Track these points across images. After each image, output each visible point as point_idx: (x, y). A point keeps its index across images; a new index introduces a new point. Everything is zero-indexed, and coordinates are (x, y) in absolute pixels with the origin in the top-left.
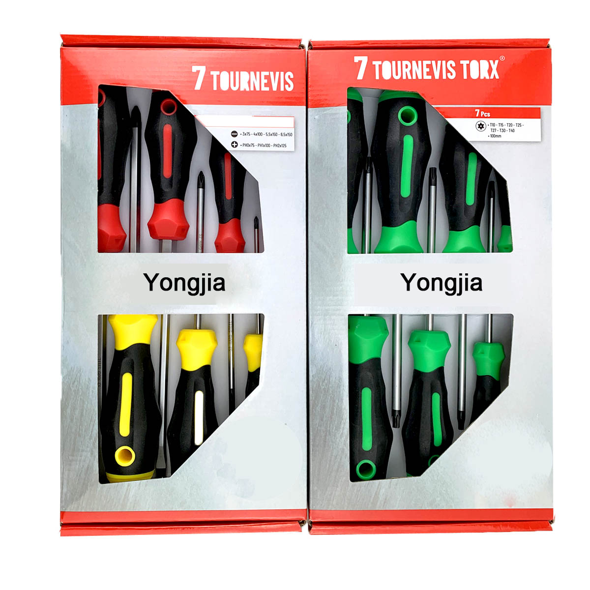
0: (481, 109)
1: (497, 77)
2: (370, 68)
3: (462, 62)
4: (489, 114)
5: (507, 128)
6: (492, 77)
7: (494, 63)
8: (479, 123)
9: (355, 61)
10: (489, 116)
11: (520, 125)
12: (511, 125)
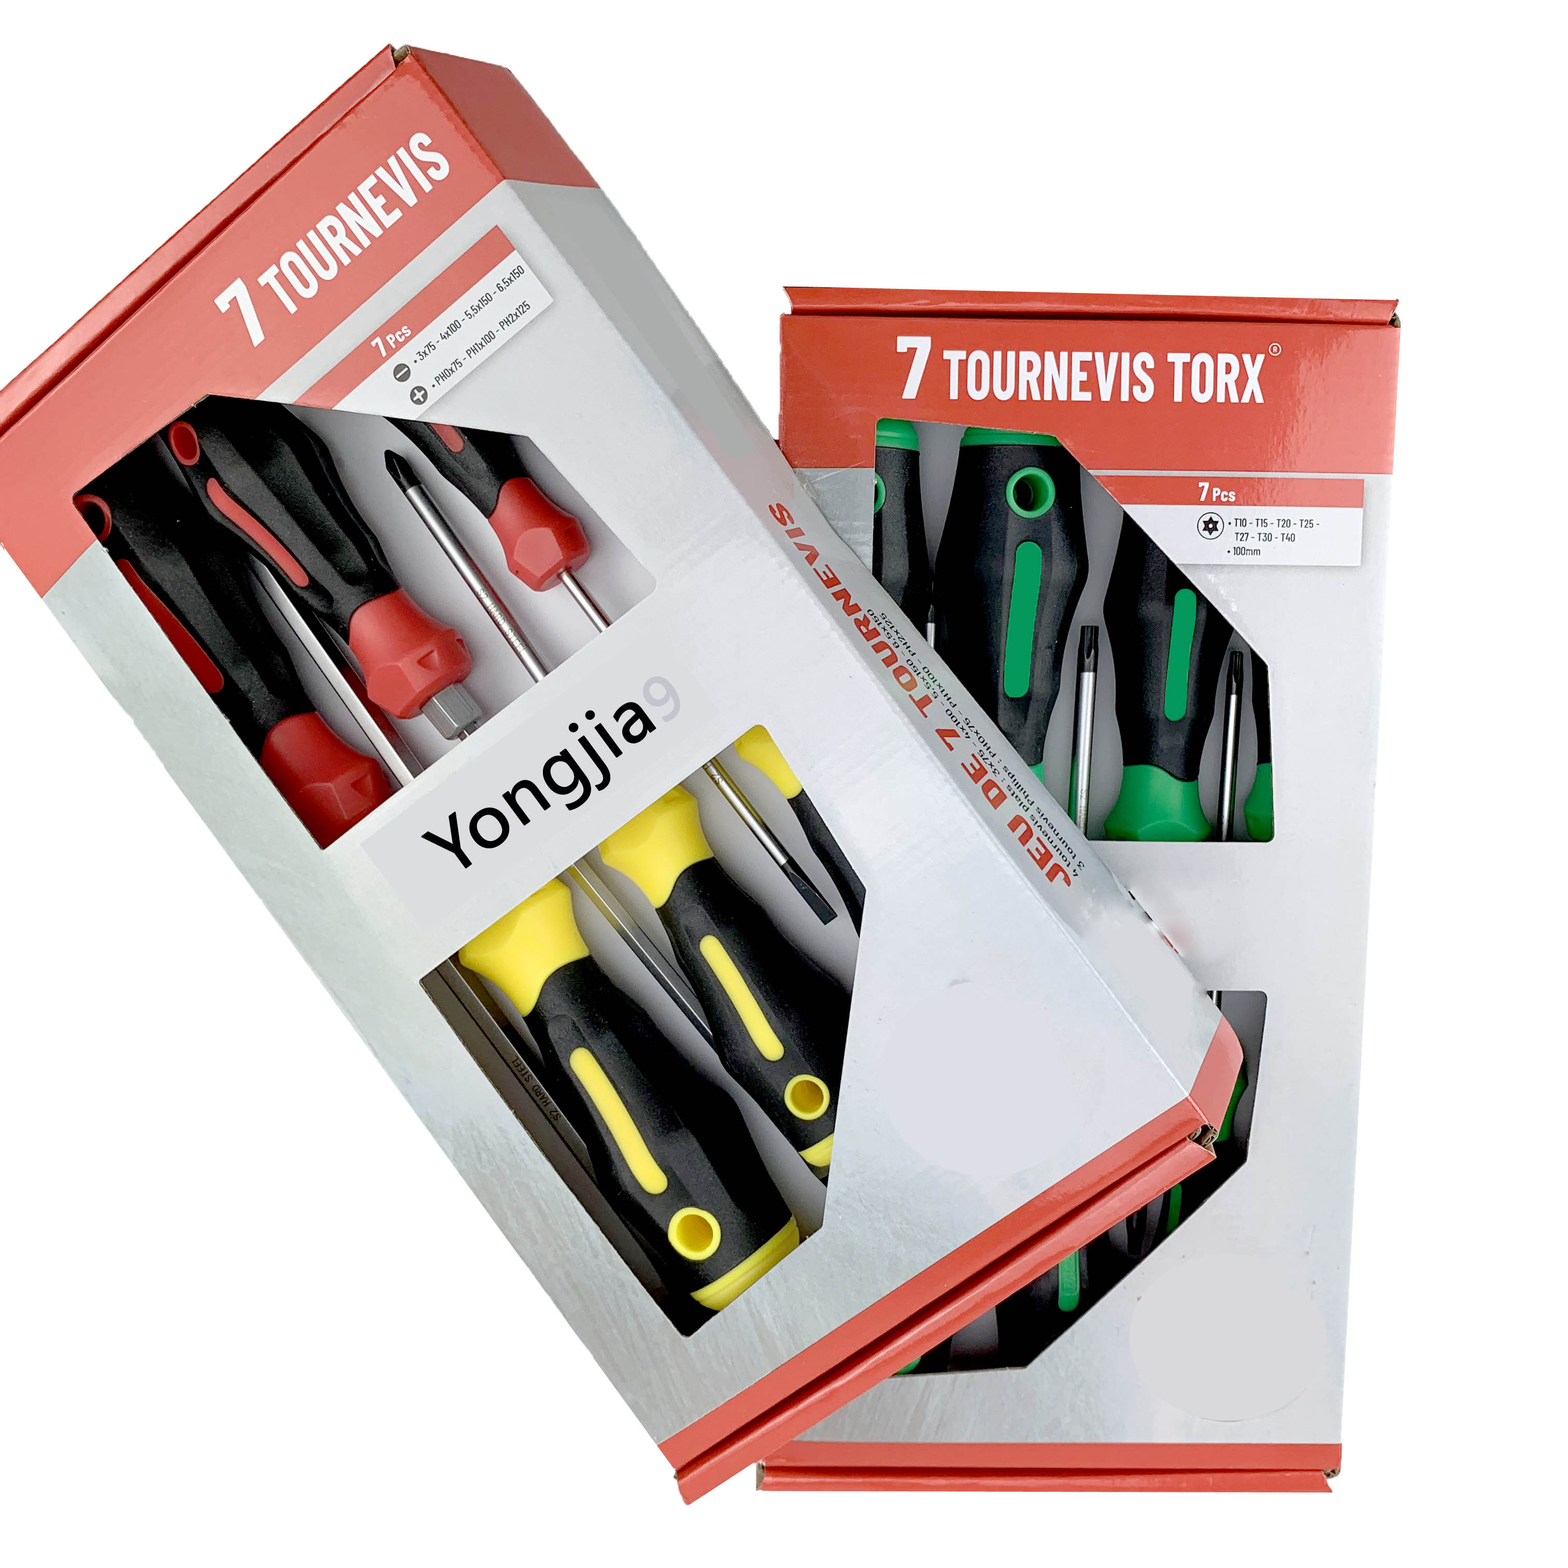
0: (1214, 482)
1: (1259, 399)
2: (938, 367)
3: (1171, 357)
4: (1232, 494)
5: (1276, 531)
6: (1246, 399)
7: (1253, 362)
8: (1207, 518)
9: (899, 350)
10: (1233, 499)
11: (1309, 523)
12: (1287, 523)
